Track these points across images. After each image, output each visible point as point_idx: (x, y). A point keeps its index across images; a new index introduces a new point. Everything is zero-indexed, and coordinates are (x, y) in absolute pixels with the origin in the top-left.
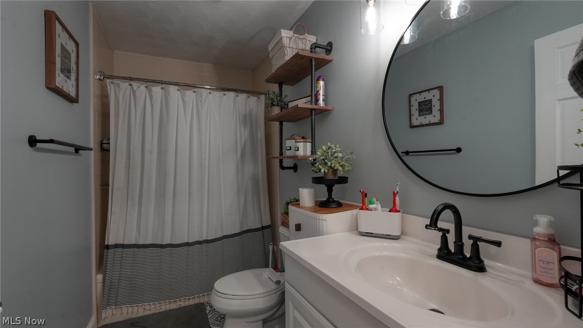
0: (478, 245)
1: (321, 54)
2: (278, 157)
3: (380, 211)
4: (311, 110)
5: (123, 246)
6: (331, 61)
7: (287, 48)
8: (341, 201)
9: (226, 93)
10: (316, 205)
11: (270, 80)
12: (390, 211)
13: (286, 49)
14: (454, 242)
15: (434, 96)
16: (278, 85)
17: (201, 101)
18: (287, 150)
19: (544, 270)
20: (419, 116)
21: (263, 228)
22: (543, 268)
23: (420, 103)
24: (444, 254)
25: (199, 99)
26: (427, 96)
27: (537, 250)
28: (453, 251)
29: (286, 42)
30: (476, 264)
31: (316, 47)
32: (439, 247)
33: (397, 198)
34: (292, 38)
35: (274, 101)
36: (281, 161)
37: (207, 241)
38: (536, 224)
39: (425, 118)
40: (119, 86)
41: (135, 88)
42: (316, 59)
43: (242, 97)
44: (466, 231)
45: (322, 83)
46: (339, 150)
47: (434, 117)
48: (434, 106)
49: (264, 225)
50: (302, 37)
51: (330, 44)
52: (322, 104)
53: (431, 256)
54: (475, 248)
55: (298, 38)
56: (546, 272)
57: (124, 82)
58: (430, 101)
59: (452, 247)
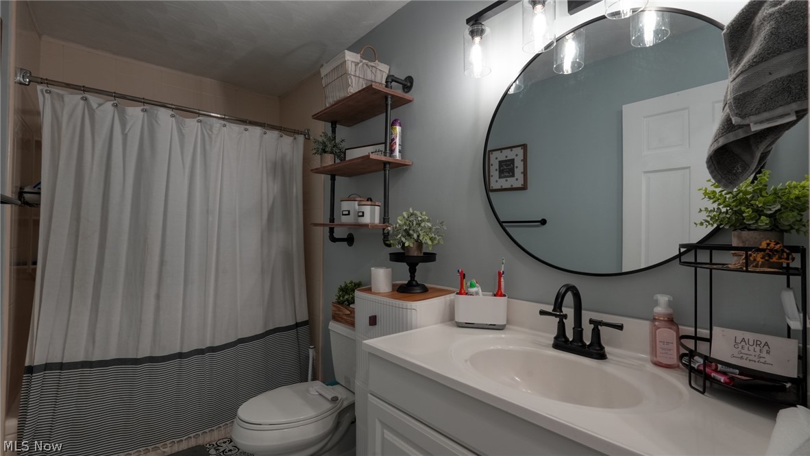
0: (599, 330)
1: (397, 90)
2: (328, 225)
3: (481, 296)
4: (385, 163)
5: (61, 366)
6: (410, 101)
7: (352, 77)
8: (426, 285)
9: (249, 127)
10: (393, 290)
11: (318, 117)
12: (495, 295)
13: (350, 77)
14: (573, 328)
15: (517, 155)
16: (330, 124)
17: (210, 137)
18: (343, 215)
19: (664, 351)
20: (500, 178)
21: (297, 325)
22: (663, 349)
23: (500, 162)
24: (561, 343)
25: (208, 133)
26: (509, 155)
27: (657, 331)
28: (571, 339)
29: (351, 68)
30: (596, 351)
31: (393, 81)
32: (555, 335)
33: (502, 280)
34: (358, 63)
35: (326, 146)
36: (332, 230)
37: (212, 349)
38: (656, 303)
39: (507, 180)
40: (63, 98)
41: (95, 106)
42: (393, 96)
43: (273, 135)
44: (586, 316)
45: (398, 129)
46: (427, 218)
47: (516, 181)
48: (517, 167)
49: (299, 320)
50: (372, 64)
51: (410, 79)
52: (398, 155)
53: (546, 346)
54: (596, 334)
55: (367, 65)
56: (666, 353)
57: (72, 94)
58: (512, 161)
59: (570, 335)
